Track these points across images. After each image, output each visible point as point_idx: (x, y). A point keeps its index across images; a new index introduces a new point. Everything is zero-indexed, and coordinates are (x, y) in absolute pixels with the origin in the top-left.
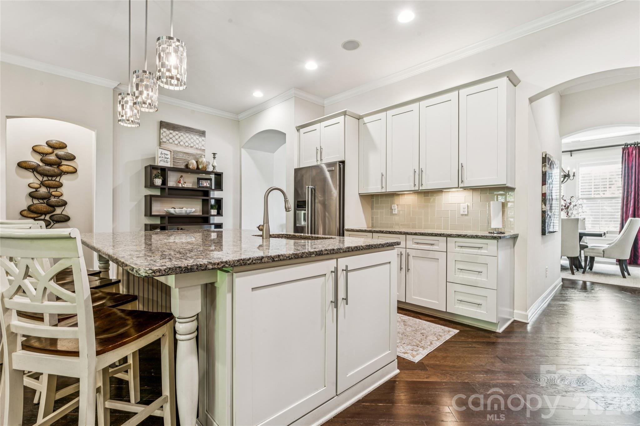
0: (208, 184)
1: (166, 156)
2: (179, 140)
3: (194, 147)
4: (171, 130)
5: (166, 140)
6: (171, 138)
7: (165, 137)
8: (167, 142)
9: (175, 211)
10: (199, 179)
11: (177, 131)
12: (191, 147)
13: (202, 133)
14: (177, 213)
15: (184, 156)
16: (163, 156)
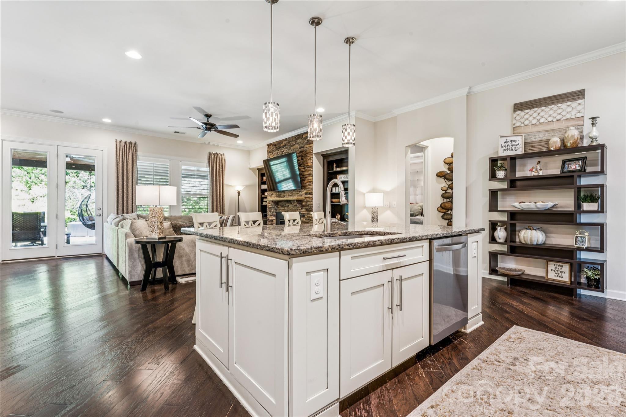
0: (578, 166)
1: (514, 143)
2: (538, 118)
3: (564, 118)
4: (527, 109)
5: (521, 123)
6: (526, 120)
7: (519, 120)
8: (521, 126)
9: (536, 206)
10: (564, 162)
11: (535, 107)
12: (558, 120)
13: (580, 94)
14: (538, 208)
15: (547, 135)
16: (510, 144)
